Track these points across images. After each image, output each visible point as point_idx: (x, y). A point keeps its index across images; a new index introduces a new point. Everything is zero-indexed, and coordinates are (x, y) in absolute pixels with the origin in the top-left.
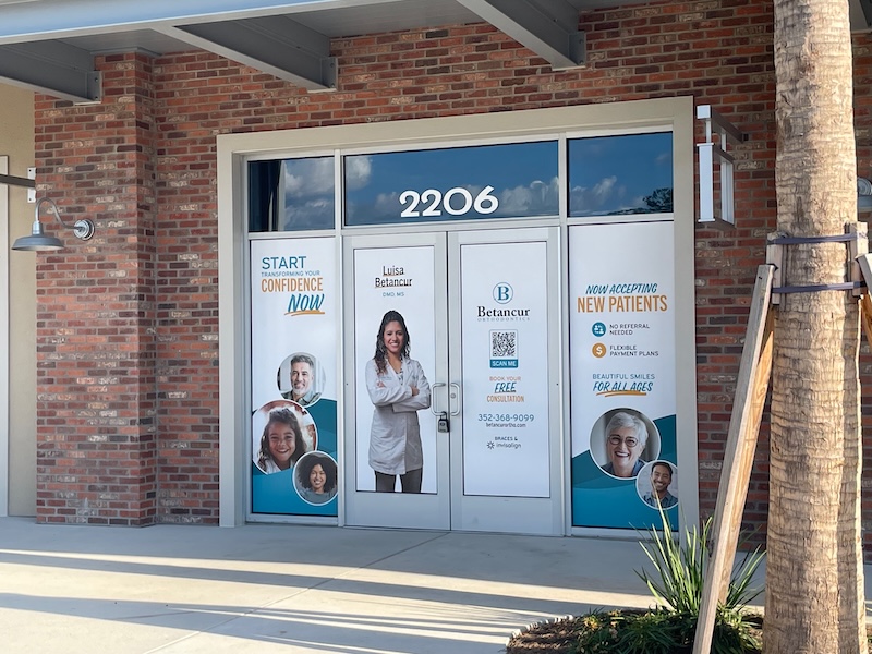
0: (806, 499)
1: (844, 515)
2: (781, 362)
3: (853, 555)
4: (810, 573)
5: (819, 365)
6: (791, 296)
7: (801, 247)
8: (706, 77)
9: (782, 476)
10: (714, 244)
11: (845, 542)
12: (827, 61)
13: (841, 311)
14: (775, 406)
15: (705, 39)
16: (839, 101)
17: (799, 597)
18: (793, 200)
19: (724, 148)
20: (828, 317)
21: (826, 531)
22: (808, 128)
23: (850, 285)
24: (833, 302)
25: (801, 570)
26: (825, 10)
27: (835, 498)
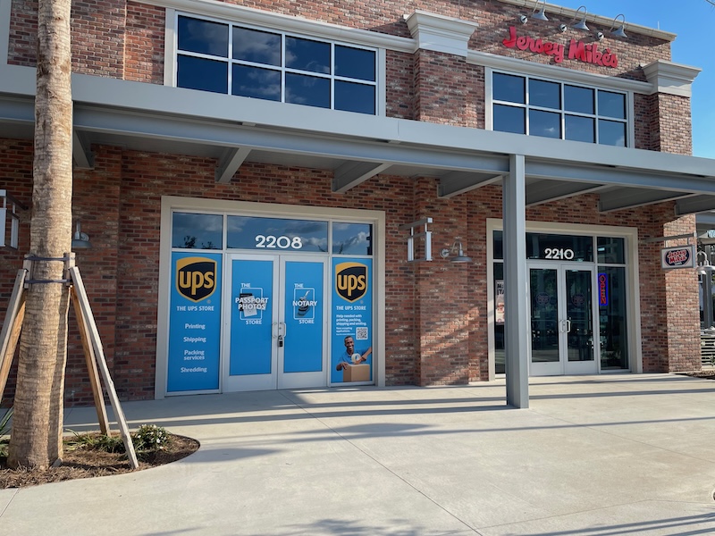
0: (35, 381)
1: (55, 387)
2: (28, 316)
3: (58, 406)
4: (35, 417)
5: (47, 317)
6: (34, 285)
7: (41, 262)
8: (7, 177)
9: (24, 371)
10: (6, 258)
11: (54, 399)
12: (59, 178)
13: (60, 293)
14: (22, 337)
15: (8, 158)
16: (64, 197)
17: (28, 429)
18: (38, 239)
19: (14, 212)
20: (53, 295)
21: (45, 396)
22: (48, 207)
23: (65, 280)
24: (56, 288)
25: (30, 415)
26: (60, 155)
27: (51, 380)
